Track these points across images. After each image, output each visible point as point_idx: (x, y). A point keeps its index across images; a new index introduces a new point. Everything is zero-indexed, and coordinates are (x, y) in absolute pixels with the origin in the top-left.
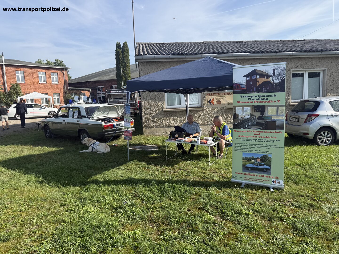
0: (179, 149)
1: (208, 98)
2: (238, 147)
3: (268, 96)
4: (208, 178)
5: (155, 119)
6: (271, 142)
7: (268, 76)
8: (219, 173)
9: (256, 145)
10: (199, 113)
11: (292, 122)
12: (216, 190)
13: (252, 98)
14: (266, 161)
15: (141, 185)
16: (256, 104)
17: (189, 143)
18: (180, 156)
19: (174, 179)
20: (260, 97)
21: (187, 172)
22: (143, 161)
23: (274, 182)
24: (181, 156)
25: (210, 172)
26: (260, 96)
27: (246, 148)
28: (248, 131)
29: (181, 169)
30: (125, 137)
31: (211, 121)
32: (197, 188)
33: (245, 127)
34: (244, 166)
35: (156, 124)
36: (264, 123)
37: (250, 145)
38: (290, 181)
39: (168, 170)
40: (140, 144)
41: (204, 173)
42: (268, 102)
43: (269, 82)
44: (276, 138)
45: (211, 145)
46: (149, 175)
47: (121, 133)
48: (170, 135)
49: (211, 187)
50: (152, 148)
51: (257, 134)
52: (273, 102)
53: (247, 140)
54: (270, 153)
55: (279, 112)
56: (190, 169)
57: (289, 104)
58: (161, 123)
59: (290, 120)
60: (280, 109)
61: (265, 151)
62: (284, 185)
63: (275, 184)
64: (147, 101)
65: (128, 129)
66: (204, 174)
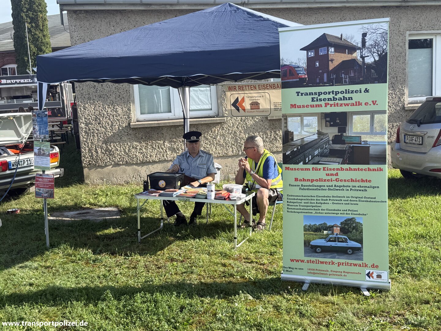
0: (169, 214)
1: (231, 96)
2: (294, 203)
3: (352, 92)
4: (232, 275)
5: (112, 147)
6: (360, 190)
7: (352, 49)
8: (256, 262)
9: (331, 198)
10: (213, 130)
11: (410, 145)
12: (248, 301)
13: (319, 98)
14: (351, 232)
15: (78, 301)
16: (329, 110)
17: (191, 200)
18: (172, 231)
19: (156, 282)
20: (336, 95)
21: (186, 265)
22: (84, 245)
23: (369, 275)
24: (174, 229)
25: (236, 262)
26: (336, 92)
27: (311, 205)
28: (313, 168)
29: (172, 260)
30: (36, 192)
31: (241, 147)
32: (207, 300)
33: (307, 159)
34: (307, 243)
35: (115, 157)
36: (345, 150)
37: (318, 198)
38: (403, 273)
39: (142, 263)
40: (76, 207)
41: (224, 265)
42: (354, 105)
43: (354, 61)
44: (370, 181)
45: (239, 203)
46: (99, 277)
47: (29, 182)
48: (147, 182)
49: (239, 294)
50: (106, 213)
51: (332, 175)
52: (363, 104)
53: (312, 188)
54: (360, 214)
55: (375, 126)
56: (193, 257)
57: (404, 108)
58: (127, 154)
59: (405, 142)
60: (377, 120)
61: (349, 210)
62: (390, 280)
63: (371, 279)
64: (90, 103)
65: (44, 172)
66: (224, 268)
